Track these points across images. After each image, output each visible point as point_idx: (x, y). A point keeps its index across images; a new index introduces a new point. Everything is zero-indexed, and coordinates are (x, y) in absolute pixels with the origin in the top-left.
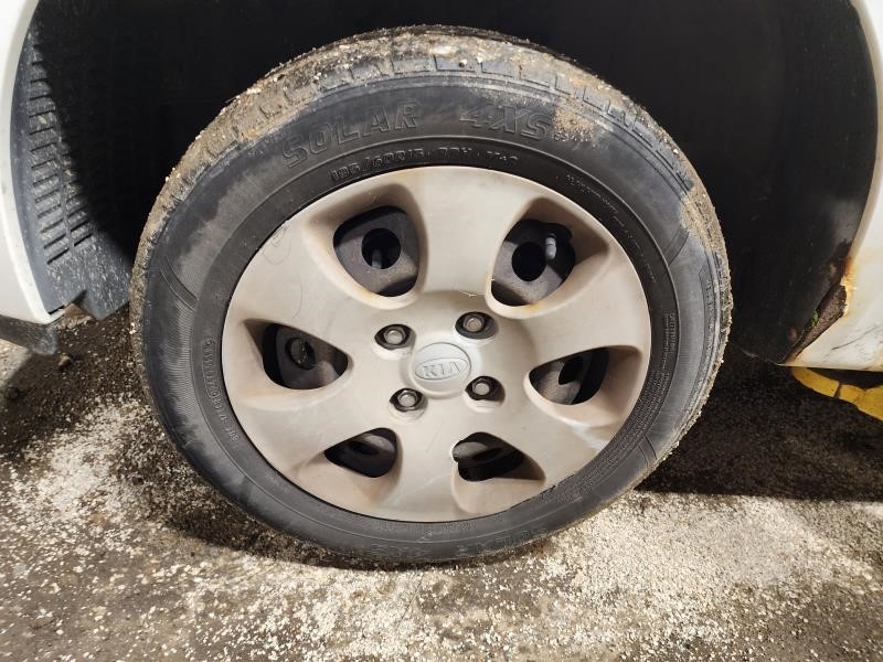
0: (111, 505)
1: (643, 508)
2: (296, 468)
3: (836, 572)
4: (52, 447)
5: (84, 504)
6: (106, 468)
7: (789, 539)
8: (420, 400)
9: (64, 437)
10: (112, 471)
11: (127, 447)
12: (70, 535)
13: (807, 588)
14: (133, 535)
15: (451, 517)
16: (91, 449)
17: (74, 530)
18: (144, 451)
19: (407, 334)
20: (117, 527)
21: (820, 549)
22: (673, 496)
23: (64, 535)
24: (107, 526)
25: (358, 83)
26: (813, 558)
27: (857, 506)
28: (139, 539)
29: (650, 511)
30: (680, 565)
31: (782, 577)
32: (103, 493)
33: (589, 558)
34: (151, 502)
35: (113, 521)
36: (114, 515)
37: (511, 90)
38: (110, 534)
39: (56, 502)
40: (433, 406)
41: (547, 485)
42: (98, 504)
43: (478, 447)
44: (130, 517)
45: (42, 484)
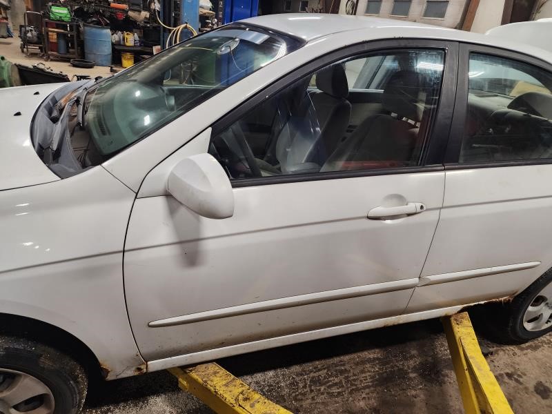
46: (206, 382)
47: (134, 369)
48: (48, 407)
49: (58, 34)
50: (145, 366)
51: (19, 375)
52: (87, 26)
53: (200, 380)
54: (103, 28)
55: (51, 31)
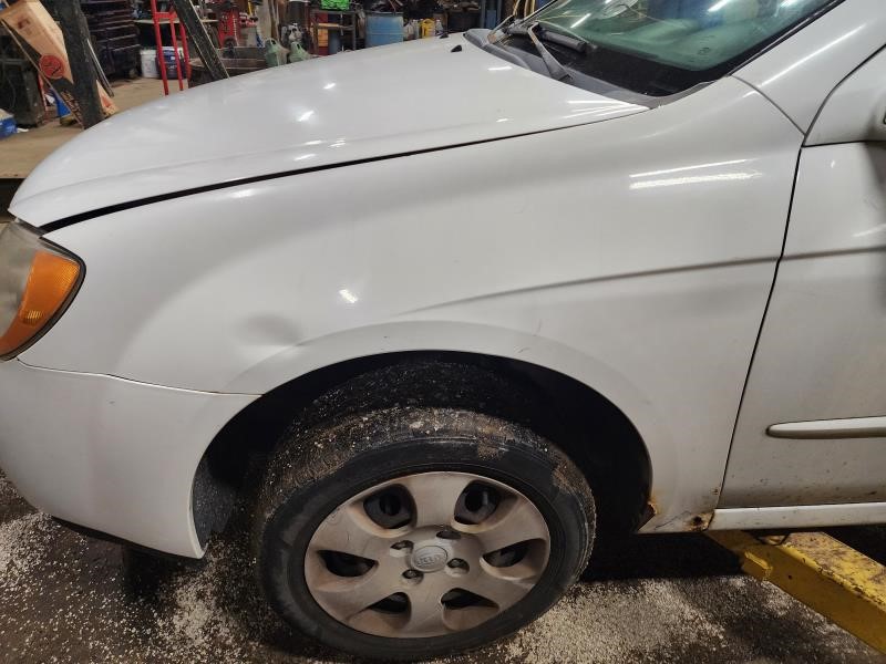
0: (224, 631)
1: (575, 597)
2: (348, 619)
3: (699, 634)
4: (174, 588)
5: (206, 633)
6: (213, 602)
7: (672, 611)
8: (419, 575)
9: (180, 579)
10: (218, 605)
11: (225, 583)
12: (202, 657)
13: (679, 649)
14: (242, 653)
15: (443, 633)
16: (200, 587)
17: (204, 653)
18: (235, 585)
19: (409, 544)
20: (230, 647)
21: (692, 617)
22: (598, 585)
23: (199, 657)
24: (224, 647)
25: (374, 447)
26: (686, 625)
27: (724, 580)
28: (246, 655)
29: (581, 598)
30: (597, 640)
31: (663, 642)
32: (216, 622)
33: (537, 641)
34: (248, 626)
35: (227, 643)
36: (227, 638)
37: (454, 442)
38: (227, 653)
39: (189, 632)
40: (427, 578)
41: (501, 610)
42: (215, 631)
43: (456, 594)
44: (237, 639)
45: (175, 619)
46: (825, 566)
47: (690, 518)
48: (535, 565)
49: (331, 31)
50: (710, 517)
51: (513, 497)
52: (370, 14)
53: (810, 561)
54: (394, 15)
55: (322, 28)
